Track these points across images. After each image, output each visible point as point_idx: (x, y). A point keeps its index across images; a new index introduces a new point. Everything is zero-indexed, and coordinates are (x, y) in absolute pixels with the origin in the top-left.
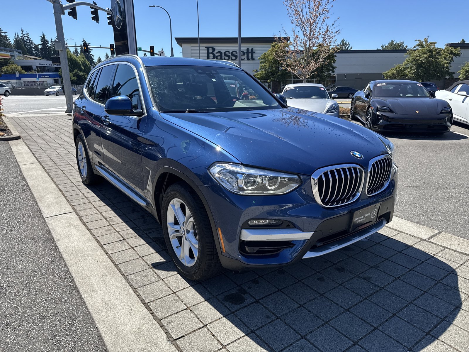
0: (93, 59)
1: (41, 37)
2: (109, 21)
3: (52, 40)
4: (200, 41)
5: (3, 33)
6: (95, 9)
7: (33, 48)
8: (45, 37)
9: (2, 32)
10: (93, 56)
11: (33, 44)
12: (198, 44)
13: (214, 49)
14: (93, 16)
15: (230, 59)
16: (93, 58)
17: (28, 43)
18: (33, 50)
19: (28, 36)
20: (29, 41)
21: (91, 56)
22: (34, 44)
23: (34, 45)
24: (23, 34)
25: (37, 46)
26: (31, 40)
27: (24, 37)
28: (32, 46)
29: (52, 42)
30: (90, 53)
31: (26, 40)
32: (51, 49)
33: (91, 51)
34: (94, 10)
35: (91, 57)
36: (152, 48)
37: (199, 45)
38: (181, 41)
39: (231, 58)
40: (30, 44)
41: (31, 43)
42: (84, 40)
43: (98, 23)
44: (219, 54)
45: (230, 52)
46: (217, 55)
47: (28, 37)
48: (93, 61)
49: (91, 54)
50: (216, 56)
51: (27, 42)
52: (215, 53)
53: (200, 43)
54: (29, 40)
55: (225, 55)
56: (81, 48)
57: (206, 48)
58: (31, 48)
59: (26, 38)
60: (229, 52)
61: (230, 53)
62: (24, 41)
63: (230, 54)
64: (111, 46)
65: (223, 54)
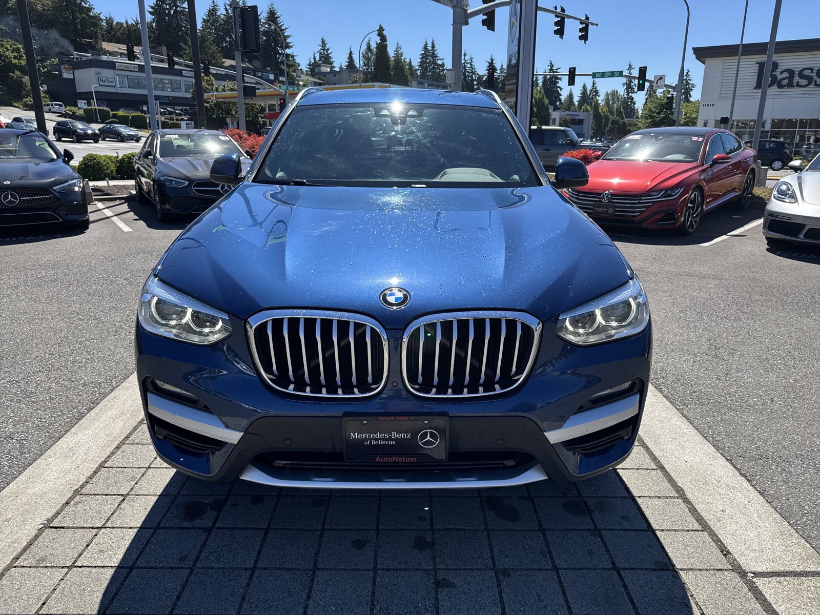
0: (560, 95)
1: (489, 62)
2: (580, 34)
3: (502, 66)
4: (742, 51)
5: (439, 61)
6: (561, 17)
7: (475, 80)
8: (494, 62)
9: (438, 58)
10: (561, 89)
11: (476, 74)
12: (737, 57)
13: (775, 66)
14: (556, 28)
15: (813, 83)
16: (560, 92)
17: (470, 73)
18: (475, 83)
19: (472, 62)
20: (472, 70)
21: (558, 89)
22: (478, 74)
23: (477, 76)
24: (465, 60)
25: (480, 77)
26: (474, 69)
27: (466, 64)
28: (474, 78)
29: (502, 69)
30: (558, 85)
31: (467, 68)
32: (499, 81)
33: (560, 81)
34: (559, 19)
35: (558, 91)
36: (643, 71)
37: (739, 59)
38: (702, 54)
39: (816, 81)
40: (472, 75)
41: (473, 73)
42: (551, 63)
43: (562, 38)
44: (786, 75)
45: (814, 69)
46: (780, 77)
47: (471, 65)
48: (560, 97)
49: (559, 87)
50: (778, 79)
51: (468, 72)
52: (777, 73)
53: (742, 55)
54: (473, 68)
55: (801, 75)
56: (543, 77)
57: (757, 63)
58: (473, 80)
59: (469, 66)
60: (811, 69)
61: (815, 72)
62: (466, 70)
63: (814, 75)
64: (570, 71)
65: (796, 75)
